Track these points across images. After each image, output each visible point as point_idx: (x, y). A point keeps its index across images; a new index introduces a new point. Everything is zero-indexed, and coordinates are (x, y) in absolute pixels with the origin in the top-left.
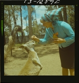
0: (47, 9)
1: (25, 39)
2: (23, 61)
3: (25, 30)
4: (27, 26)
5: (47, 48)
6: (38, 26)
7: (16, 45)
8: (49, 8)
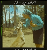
0: (25, 8)
1: (11, 26)
2: (10, 38)
3: (11, 20)
4: (12, 18)
5: (24, 31)
6: (19, 18)
7: (5, 29)
8: (26, 7)
